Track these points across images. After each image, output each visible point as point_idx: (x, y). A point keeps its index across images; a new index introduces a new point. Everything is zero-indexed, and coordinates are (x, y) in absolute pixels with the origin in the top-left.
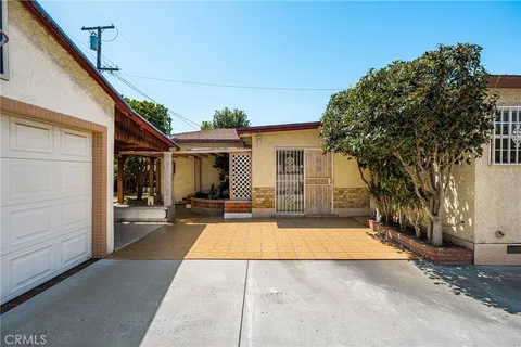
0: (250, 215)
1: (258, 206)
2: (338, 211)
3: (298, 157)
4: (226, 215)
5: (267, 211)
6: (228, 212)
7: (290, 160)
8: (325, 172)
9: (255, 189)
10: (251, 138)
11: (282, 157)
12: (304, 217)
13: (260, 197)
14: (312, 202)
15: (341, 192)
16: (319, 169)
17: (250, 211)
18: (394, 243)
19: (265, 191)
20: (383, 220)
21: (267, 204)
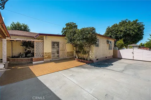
0: (43, 61)
1: (46, 58)
2: (68, 57)
3: (58, 44)
4: (34, 63)
5: (49, 60)
6: (34, 61)
7: (56, 45)
8: (64, 48)
9: (45, 53)
10: (43, 37)
11: (53, 43)
12: (60, 60)
13: (47, 55)
14: (61, 56)
15: (68, 53)
16: (63, 47)
17: (43, 60)
18: (82, 62)
19: (48, 53)
20: (78, 58)
21: (49, 57)
